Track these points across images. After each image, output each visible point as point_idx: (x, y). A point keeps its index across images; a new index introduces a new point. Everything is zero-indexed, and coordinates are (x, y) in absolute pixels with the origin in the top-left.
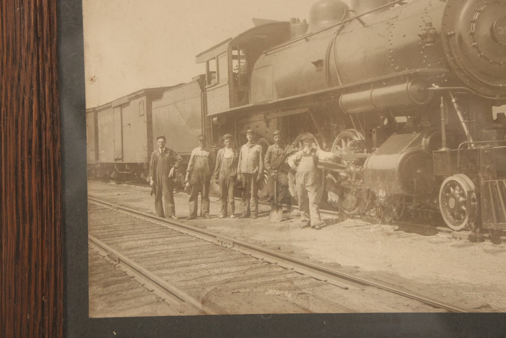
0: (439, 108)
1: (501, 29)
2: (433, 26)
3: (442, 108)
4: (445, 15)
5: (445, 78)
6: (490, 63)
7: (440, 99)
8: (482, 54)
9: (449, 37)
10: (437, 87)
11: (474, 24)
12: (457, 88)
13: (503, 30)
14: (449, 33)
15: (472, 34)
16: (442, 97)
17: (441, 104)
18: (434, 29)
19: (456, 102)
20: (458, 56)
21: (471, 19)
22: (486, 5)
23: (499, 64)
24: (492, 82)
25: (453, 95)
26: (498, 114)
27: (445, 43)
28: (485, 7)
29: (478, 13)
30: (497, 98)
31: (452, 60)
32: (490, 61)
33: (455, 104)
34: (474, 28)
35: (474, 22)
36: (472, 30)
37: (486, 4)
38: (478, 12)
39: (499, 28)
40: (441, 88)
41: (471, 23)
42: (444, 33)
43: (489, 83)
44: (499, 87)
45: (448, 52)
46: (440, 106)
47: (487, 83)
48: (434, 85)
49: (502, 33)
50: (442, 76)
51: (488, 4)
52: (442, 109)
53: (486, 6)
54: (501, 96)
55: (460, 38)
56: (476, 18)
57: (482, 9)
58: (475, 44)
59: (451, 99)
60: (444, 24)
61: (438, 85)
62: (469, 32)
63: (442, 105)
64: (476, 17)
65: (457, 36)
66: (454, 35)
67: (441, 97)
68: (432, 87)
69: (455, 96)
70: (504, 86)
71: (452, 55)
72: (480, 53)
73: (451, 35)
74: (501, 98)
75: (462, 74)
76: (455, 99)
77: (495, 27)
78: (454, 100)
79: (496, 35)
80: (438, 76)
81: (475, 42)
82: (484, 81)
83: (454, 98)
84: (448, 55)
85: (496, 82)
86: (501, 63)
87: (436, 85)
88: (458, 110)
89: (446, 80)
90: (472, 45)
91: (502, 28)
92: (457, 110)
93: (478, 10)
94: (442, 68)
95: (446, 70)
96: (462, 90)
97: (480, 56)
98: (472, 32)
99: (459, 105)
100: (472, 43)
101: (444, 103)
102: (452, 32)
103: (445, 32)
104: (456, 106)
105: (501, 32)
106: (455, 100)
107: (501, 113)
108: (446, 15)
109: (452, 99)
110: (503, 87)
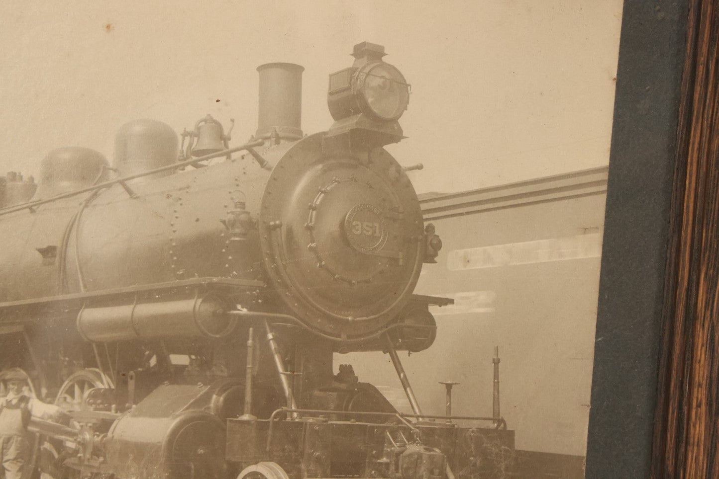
0: (245, 346)
1: (358, 225)
2: (247, 209)
3: (250, 347)
4: (268, 193)
5: (258, 297)
6: (335, 279)
7: (248, 330)
8: (323, 263)
9: (271, 229)
10: (245, 311)
11: (314, 212)
12: (278, 315)
13: (360, 226)
14: (272, 223)
15: (309, 229)
16: (251, 329)
17: (248, 340)
18: (248, 213)
19: (274, 339)
20: (284, 263)
21: (309, 204)
22: (336, 183)
23: (350, 283)
24: (336, 312)
25: (270, 325)
26: (341, 366)
27: (265, 238)
28: (333, 186)
29: (323, 195)
30: (343, 338)
31: (272, 268)
32: (336, 277)
33: (271, 342)
34: (313, 220)
35: (314, 209)
36: (311, 222)
37: (336, 182)
38: (322, 192)
39: (354, 223)
40: (251, 313)
41: (310, 209)
42: (264, 223)
43: (331, 313)
44: (347, 321)
45: (267, 254)
46: (246, 342)
47: (328, 312)
48: (239, 307)
49: (359, 232)
50: (254, 293)
51: (338, 182)
52: (249, 348)
53: (336, 185)
54: (349, 337)
55: (290, 232)
56: (318, 203)
57: (328, 189)
58: (313, 245)
59: (265, 334)
60: (266, 208)
61: (246, 308)
62: (305, 225)
63: (250, 342)
64: (318, 201)
65: (284, 228)
66: (280, 226)
67: (251, 327)
68: (236, 309)
69: (272, 329)
70: (355, 319)
71: (273, 260)
72: (321, 261)
73: (276, 227)
74: (348, 340)
75: (287, 293)
76: (274, 334)
77: (347, 220)
78: (270, 336)
79: (348, 234)
80: (248, 292)
81: (313, 241)
82: (323, 309)
83: (271, 332)
84: (267, 259)
85: (343, 313)
86: (354, 282)
87: (242, 307)
88: (276, 353)
89: (260, 301)
90: (308, 246)
91: (359, 223)
92: (274, 352)
93: (323, 189)
94: (256, 280)
95: (261, 284)
96: (286, 320)
97: (320, 266)
98: (310, 225)
99: (278, 345)
100: (309, 244)
101: (253, 340)
102: (277, 222)
103: (265, 221)
104: (273, 345)
105: (358, 230)
106: (273, 336)
107: (346, 365)
108: (270, 193)
109: (267, 334)
110: (353, 321)
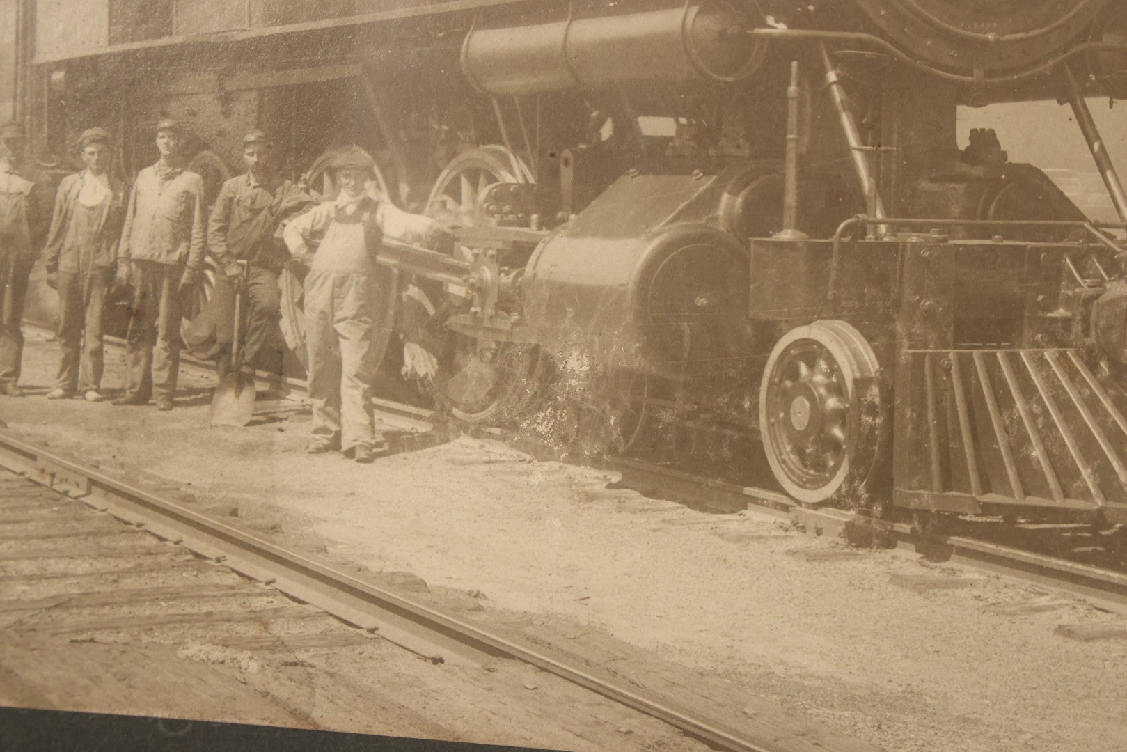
0: (784, 99)
3: (793, 99)
7: (789, 67)
10: (781, 28)
12: (848, 34)
16: (794, 64)
17: (789, 84)
19: (841, 82)
24: (962, 24)
25: (831, 56)
26: (973, 131)
30: (976, 77)
33: (834, 88)
40: (795, 32)
43: (953, 28)
44: (986, 43)
46: (785, 89)
47: (946, 25)
48: (770, 20)
52: (790, 102)
54: (989, 74)
59: (822, 73)
61: (784, 23)
63: (793, 89)
67: (793, 60)
68: (765, 25)
69: (836, 62)
70: (1002, 39)
74: (988, 81)
76: (839, 72)
78: (832, 76)
82: (936, 20)
83: (834, 67)
85: (976, 25)
87: (777, 22)
88: (845, 110)
89: (811, 8)
92: (840, 108)
96: (862, 44)
99: (848, 93)
101: (799, 84)
104: (837, 94)
106: (837, 75)
107: (983, 130)
109: (826, 72)
110: (997, 42)
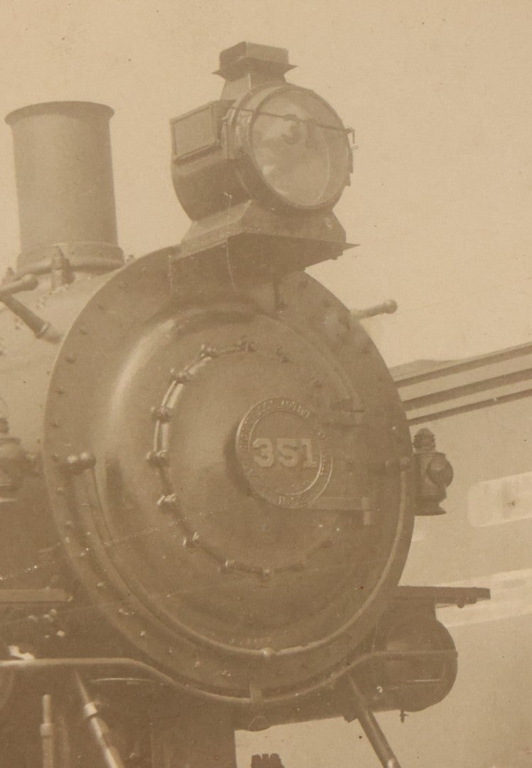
0: (37, 738)
1: (265, 446)
2: (13, 433)
3: (47, 737)
4: (56, 391)
5: (56, 626)
6: (224, 570)
7: (40, 701)
8: (196, 536)
9: (72, 472)
10: (28, 659)
11: (166, 427)
12: (105, 660)
13: (270, 449)
14: (72, 459)
15: (157, 463)
16: (46, 698)
17: (41, 721)
18: (15, 441)
19: (101, 714)
20: (108, 544)
21: (153, 409)
22: (209, 358)
23: (259, 573)
24: (233, 641)
25: (87, 685)
26: (255, 758)
27: (60, 493)
28: (202, 364)
29: (180, 386)
30: (253, 697)
31: (82, 558)
32: (227, 564)
33: (95, 721)
34: (165, 443)
35: (164, 418)
36: (159, 447)
37: (207, 354)
38: (179, 381)
39: (256, 443)
40: (44, 662)
41: (154, 421)
42: (55, 459)
43: (223, 645)
44: (261, 659)
45: (68, 527)
46: (38, 728)
47: (215, 643)
48: (14, 651)
49: (269, 462)
50: (46, 616)
51: (213, 355)
52: (45, 741)
53: (207, 362)
54: (267, 693)
55: (114, 474)
56: (171, 405)
57: (192, 371)
58: (169, 499)
59: (79, 705)
60: (55, 426)
61: (31, 652)
62: (148, 456)
63: (46, 726)
64: (171, 401)
65: (100, 471)
66: (91, 463)
67: (44, 693)
68: (8, 656)
69: (94, 692)
70: (278, 654)
71: (83, 542)
72: (189, 533)
73: (81, 467)
74: (266, 701)
75: (121, 611)
76: (98, 703)
77: (241, 439)
78: (90, 709)
79: (245, 468)
80: (31, 617)
81: (168, 492)
82: (203, 638)
83: (92, 699)
84: (67, 540)
85: (249, 641)
86: (267, 571)
87: (22, 652)
88: (108, 745)
89: (61, 633)
90: (159, 502)
91: (267, 442)
92: (102, 743)
93: (181, 374)
94: (48, 588)
95: (61, 595)
96: (123, 670)
97: (190, 544)
98: (158, 454)
99: (110, 726)
100: (160, 497)
101: (53, 721)
102: (84, 456)
103: (56, 455)
104: (98, 728)
105: (265, 457)
106: (97, 707)
107: (265, 756)
108: (60, 393)
109: (83, 704)
110: (273, 657)
